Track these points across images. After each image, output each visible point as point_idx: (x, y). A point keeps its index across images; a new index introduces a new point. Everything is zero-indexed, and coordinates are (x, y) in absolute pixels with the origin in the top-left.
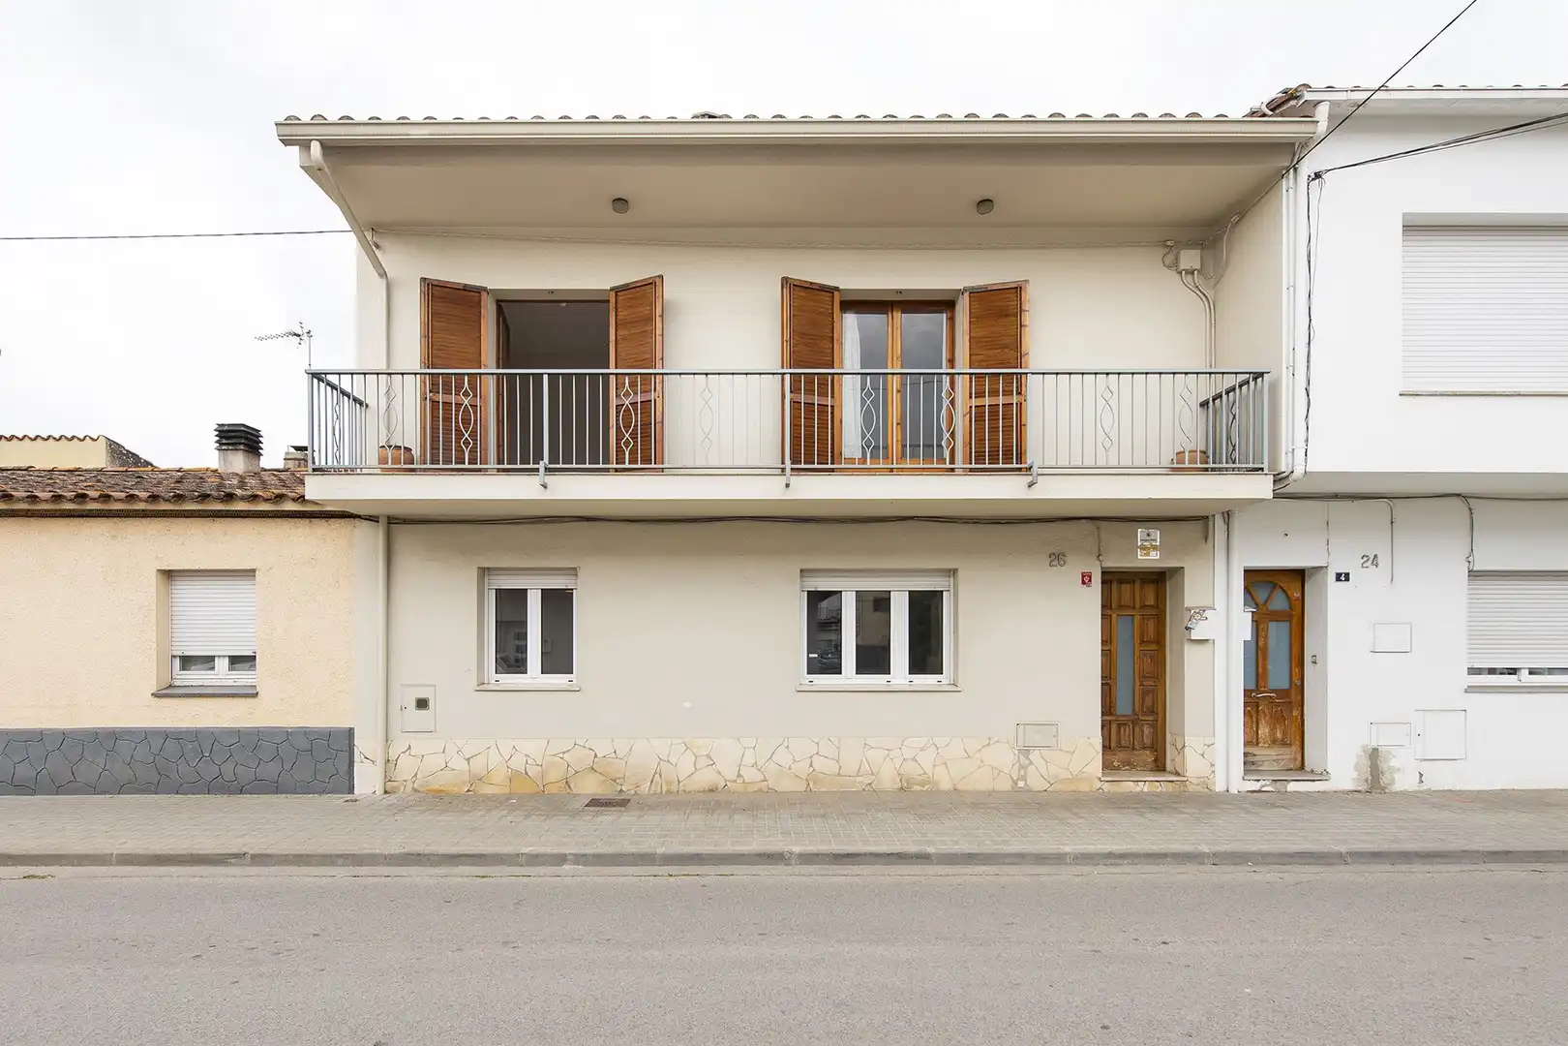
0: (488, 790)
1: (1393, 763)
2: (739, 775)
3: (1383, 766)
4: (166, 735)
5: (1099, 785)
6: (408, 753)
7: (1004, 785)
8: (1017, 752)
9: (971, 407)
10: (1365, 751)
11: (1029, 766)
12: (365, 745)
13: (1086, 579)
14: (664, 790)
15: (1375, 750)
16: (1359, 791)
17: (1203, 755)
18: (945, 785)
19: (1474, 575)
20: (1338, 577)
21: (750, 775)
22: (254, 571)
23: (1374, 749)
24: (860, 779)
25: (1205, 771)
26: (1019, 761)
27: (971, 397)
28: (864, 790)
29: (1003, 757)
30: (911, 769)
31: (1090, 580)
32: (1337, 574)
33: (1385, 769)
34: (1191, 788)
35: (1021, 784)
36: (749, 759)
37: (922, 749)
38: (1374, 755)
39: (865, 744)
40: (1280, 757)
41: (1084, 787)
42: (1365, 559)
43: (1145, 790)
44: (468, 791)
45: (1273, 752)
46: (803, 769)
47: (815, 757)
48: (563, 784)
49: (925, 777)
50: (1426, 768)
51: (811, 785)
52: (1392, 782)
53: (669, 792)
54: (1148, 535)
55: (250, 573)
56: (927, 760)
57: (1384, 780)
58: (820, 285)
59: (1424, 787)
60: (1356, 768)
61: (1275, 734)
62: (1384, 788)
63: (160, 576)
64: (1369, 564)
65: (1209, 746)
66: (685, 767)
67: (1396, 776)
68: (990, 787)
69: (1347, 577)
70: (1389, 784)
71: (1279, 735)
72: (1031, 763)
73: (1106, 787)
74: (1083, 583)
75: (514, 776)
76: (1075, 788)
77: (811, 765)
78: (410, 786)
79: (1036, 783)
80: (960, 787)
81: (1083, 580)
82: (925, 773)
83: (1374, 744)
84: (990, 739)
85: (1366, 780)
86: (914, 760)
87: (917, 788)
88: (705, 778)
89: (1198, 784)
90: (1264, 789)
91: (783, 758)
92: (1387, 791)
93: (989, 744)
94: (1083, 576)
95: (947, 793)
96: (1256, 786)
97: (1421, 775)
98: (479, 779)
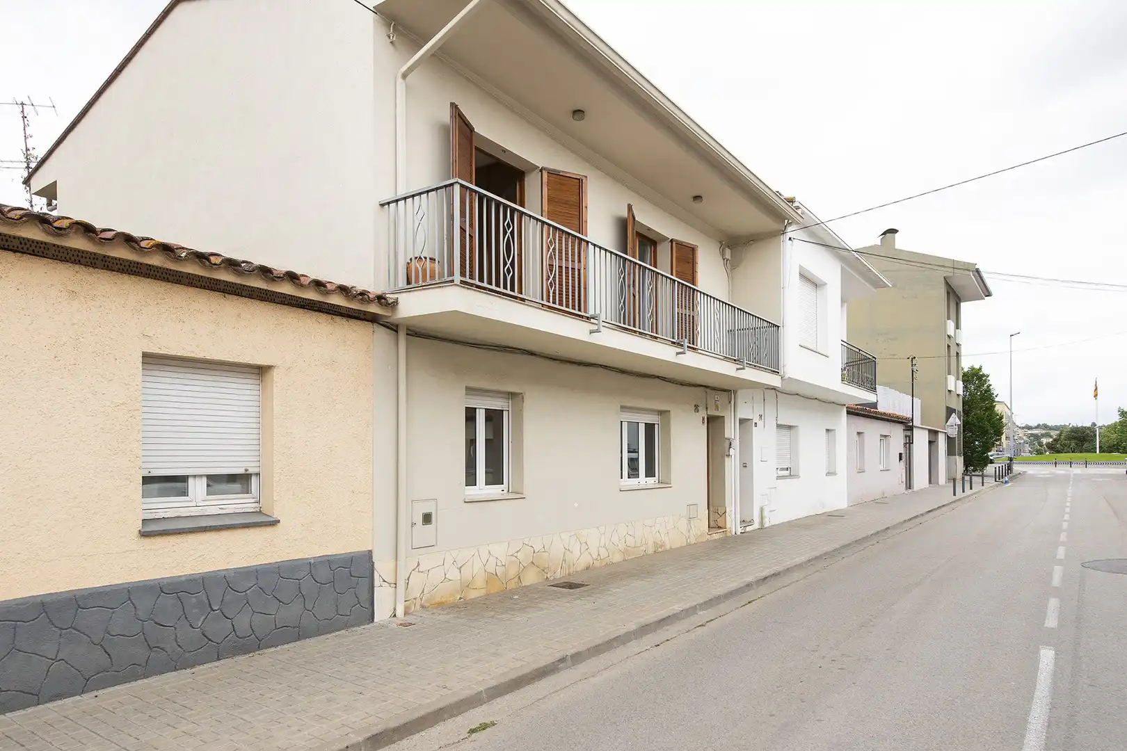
0: (473, 595)
2: (599, 554)
5: (706, 537)
6: (417, 570)
7: (684, 542)
8: (687, 522)
11: (691, 530)
12: (383, 568)
14: (567, 573)
18: (668, 545)
19: (779, 426)
21: (604, 553)
22: (270, 366)
24: (642, 548)
26: (688, 527)
28: (642, 556)
30: (658, 539)
32: (755, 423)
33: (764, 517)
35: (688, 541)
36: (603, 542)
37: (661, 525)
39: (643, 525)
42: (760, 416)
44: (460, 598)
46: (621, 546)
47: (627, 536)
48: (516, 579)
49: (661, 543)
51: (625, 556)
55: (265, 370)
56: (663, 531)
57: (763, 523)
64: (760, 419)
66: (576, 555)
68: (680, 545)
72: (691, 527)
73: (709, 537)
74: (702, 423)
75: (491, 578)
76: (702, 540)
77: (626, 542)
78: (418, 601)
79: (693, 540)
80: (672, 546)
82: (662, 540)
84: (680, 515)
86: (659, 532)
87: (660, 550)
88: (585, 559)
89: (729, 532)
91: (615, 539)
93: (680, 519)
94: (703, 419)
98: (467, 586)
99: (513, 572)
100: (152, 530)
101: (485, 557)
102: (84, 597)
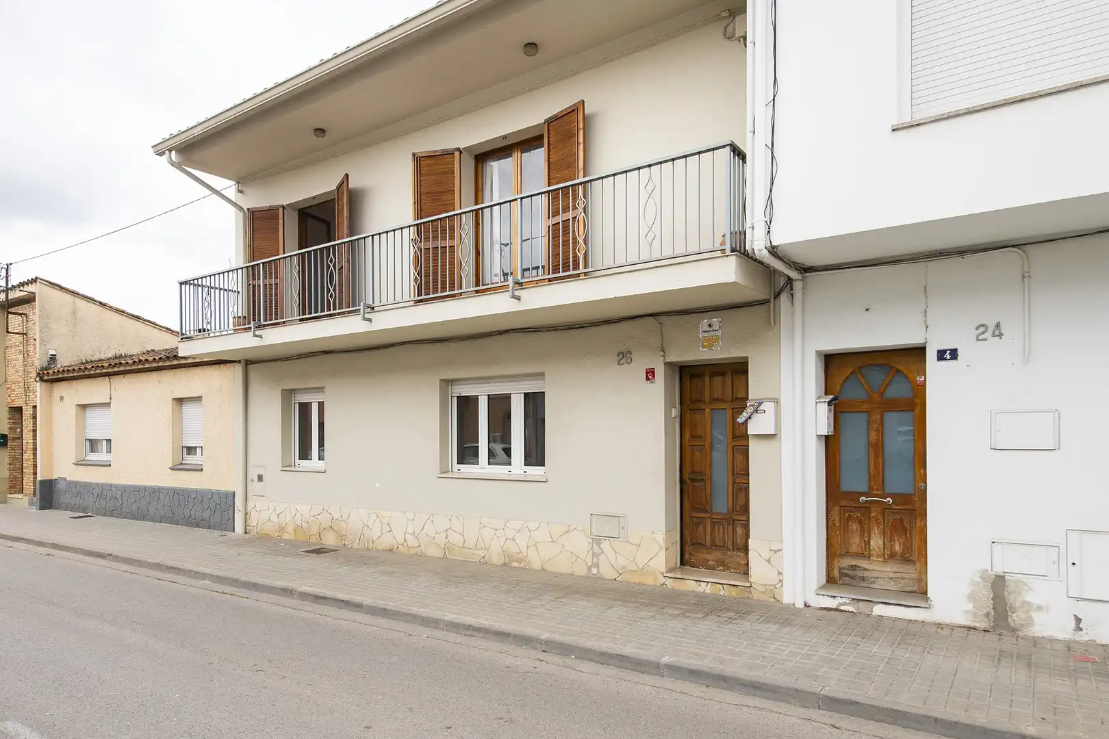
0: (286, 536)
1: (1030, 597)
2: (405, 541)
3: (1011, 599)
4: (175, 492)
5: (661, 580)
6: (254, 509)
7: (580, 570)
8: (591, 541)
9: (549, 226)
10: (983, 578)
11: (600, 554)
13: (650, 374)
14: (366, 547)
15: (1002, 578)
16: (975, 629)
17: (769, 561)
18: (536, 565)
20: (941, 355)
21: (411, 541)
22: (201, 397)
23: (997, 576)
24: (476, 552)
25: (772, 578)
26: (592, 548)
27: (549, 218)
28: (480, 562)
29: (580, 544)
30: (512, 548)
31: (654, 376)
32: (939, 352)
33: (1018, 604)
34: (756, 595)
35: (594, 571)
36: (410, 530)
37: (519, 531)
38: (998, 584)
39: (480, 523)
40: (899, 575)
41: (649, 581)
42: (982, 329)
43: (708, 591)
44: (278, 536)
45: (890, 569)
46: (441, 539)
47: (449, 531)
48: (317, 536)
49: (520, 556)
50: (1083, 610)
51: (447, 553)
52: (1030, 622)
53: (368, 549)
54: (710, 326)
55: (199, 399)
56: (522, 541)
57: (1016, 618)
58: (443, 151)
59: (1083, 637)
60: (972, 597)
61: (892, 547)
62: (1013, 630)
63: (174, 402)
64: (988, 335)
65: (776, 552)
66: (376, 533)
67: (1034, 615)
68: (568, 571)
69: (954, 354)
70: (1022, 625)
71: (897, 548)
72: (603, 552)
73: (670, 583)
74: (648, 379)
75: (299, 529)
76: (641, 581)
77: (446, 538)
78: (255, 528)
79: (607, 572)
80: (546, 567)
81: (647, 377)
82: (521, 552)
83: (998, 569)
84: (569, 526)
85: (987, 615)
86: (513, 539)
87: (515, 564)
88: (386, 542)
89: (764, 593)
90: (842, 608)
91: (429, 529)
92: (1021, 634)
93: (568, 531)
94: (647, 373)
95: (535, 571)
96: (832, 603)
97: (1078, 620)
98: (282, 529)
99: (314, 530)
100: (178, 467)
101: (294, 512)
102: (161, 489)
